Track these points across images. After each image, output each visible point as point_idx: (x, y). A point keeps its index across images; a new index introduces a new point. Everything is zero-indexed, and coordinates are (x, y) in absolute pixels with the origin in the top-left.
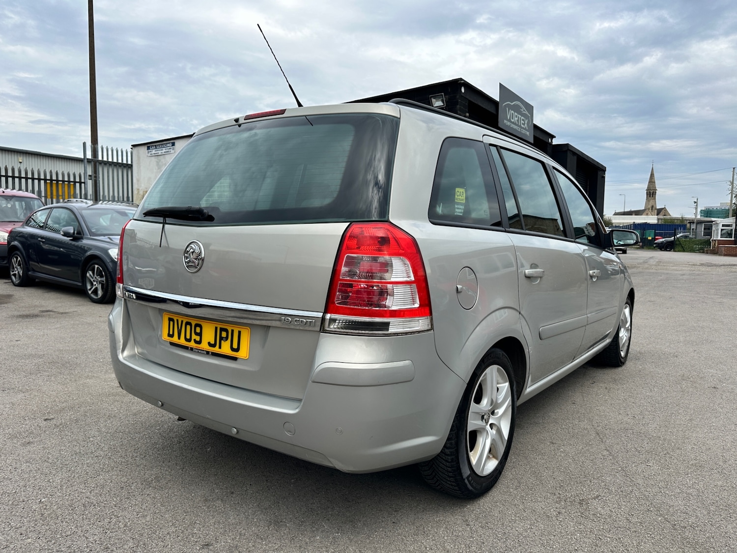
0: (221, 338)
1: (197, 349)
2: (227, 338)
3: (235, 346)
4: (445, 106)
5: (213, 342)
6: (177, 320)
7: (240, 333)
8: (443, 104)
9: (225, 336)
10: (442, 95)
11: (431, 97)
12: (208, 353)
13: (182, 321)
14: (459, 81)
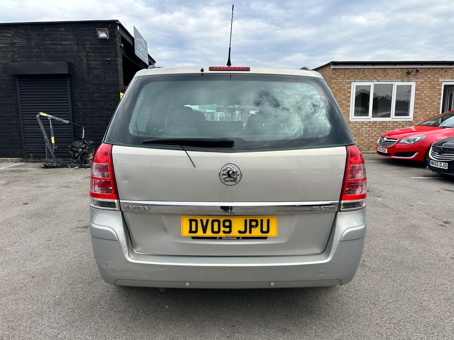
0: (251, 226)
1: (227, 237)
2: (257, 226)
3: (265, 229)
4: (108, 37)
5: (243, 230)
6: (202, 221)
7: (268, 221)
8: (107, 36)
9: (255, 224)
10: (106, 30)
11: (97, 30)
12: (238, 238)
13: (208, 221)
14: (116, 21)
